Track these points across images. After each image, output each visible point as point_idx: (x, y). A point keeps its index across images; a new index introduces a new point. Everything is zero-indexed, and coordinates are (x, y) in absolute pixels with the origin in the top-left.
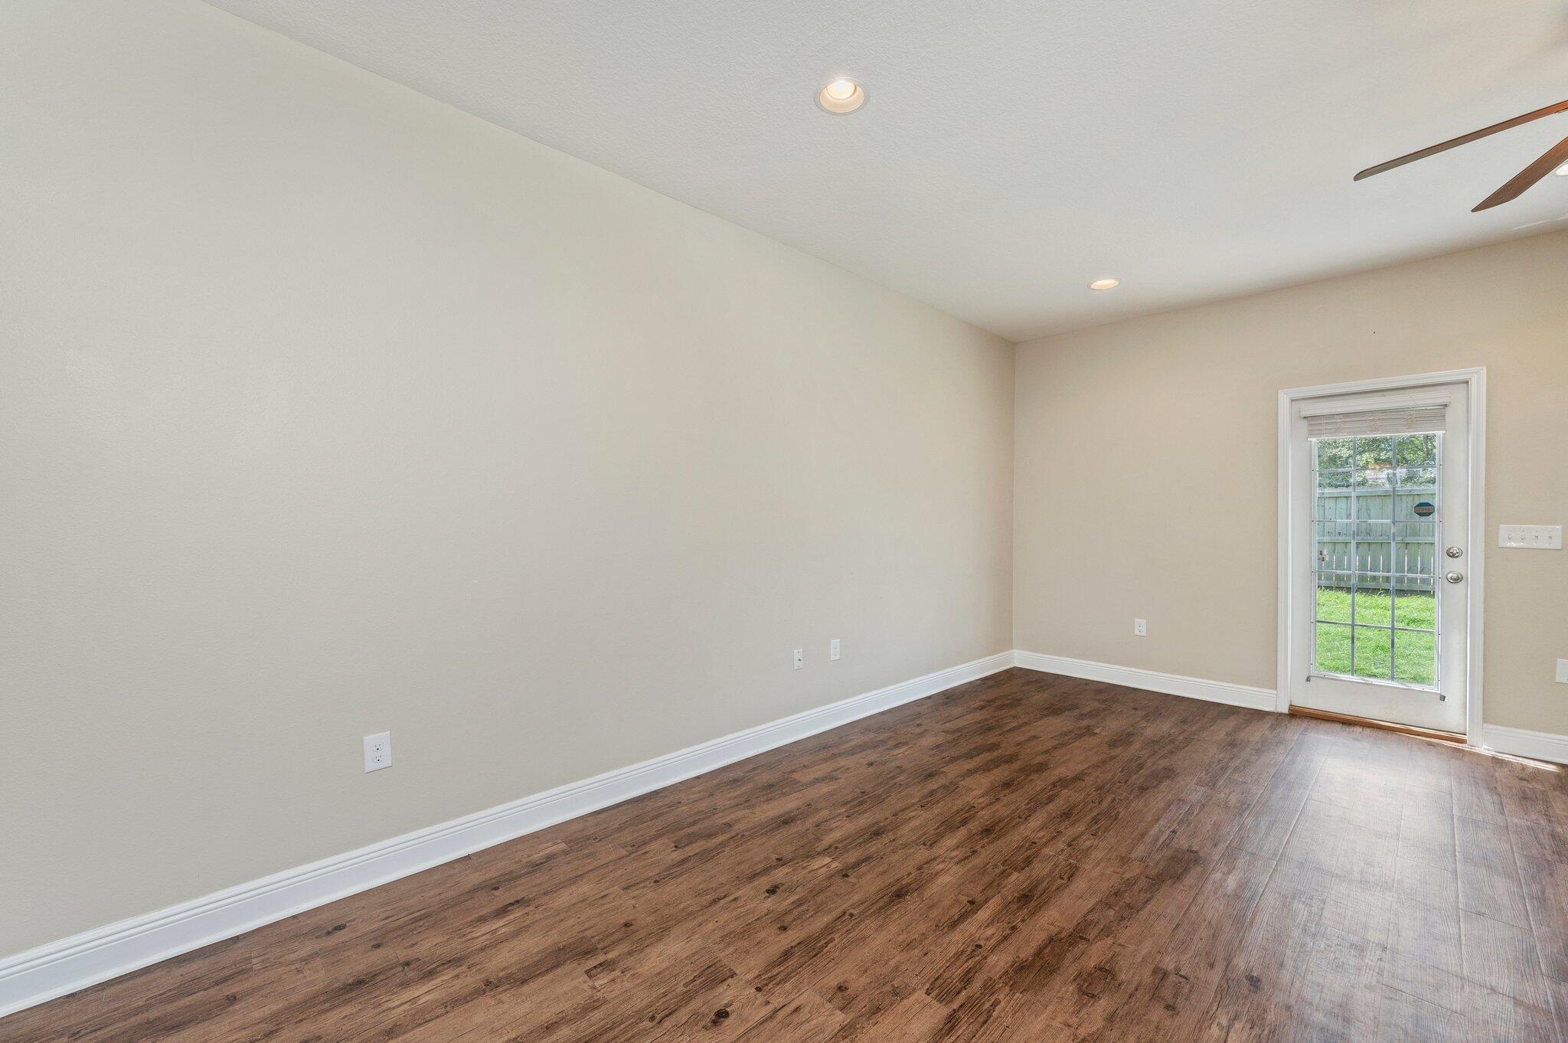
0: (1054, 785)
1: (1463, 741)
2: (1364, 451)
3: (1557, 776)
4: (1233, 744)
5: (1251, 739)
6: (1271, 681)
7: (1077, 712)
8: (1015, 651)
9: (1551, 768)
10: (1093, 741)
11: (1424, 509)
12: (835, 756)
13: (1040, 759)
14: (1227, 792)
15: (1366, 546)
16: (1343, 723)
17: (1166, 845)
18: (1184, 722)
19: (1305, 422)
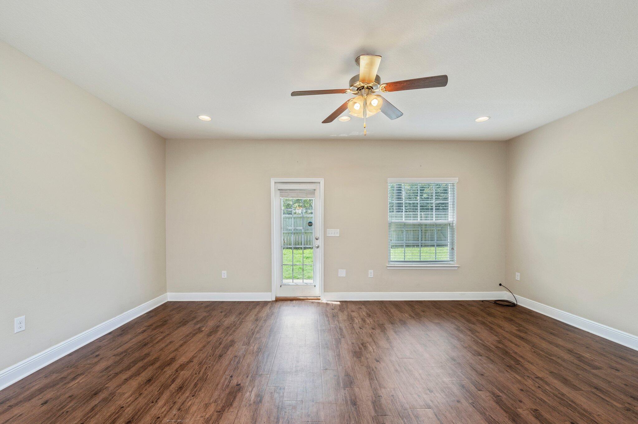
0: (177, 371)
1: (319, 299)
2: (295, 203)
3: (339, 305)
4: (257, 320)
5: (263, 316)
6: (269, 289)
7: (195, 321)
8: (168, 293)
9: (339, 303)
10: (200, 336)
11: (310, 224)
12: (11, 407)
13: (171, 356)
14: (254, 345)
15: (296, 234)
16: (291, 300)
17: (228, 386)
18: (240, 314)
19: (279, 191)
